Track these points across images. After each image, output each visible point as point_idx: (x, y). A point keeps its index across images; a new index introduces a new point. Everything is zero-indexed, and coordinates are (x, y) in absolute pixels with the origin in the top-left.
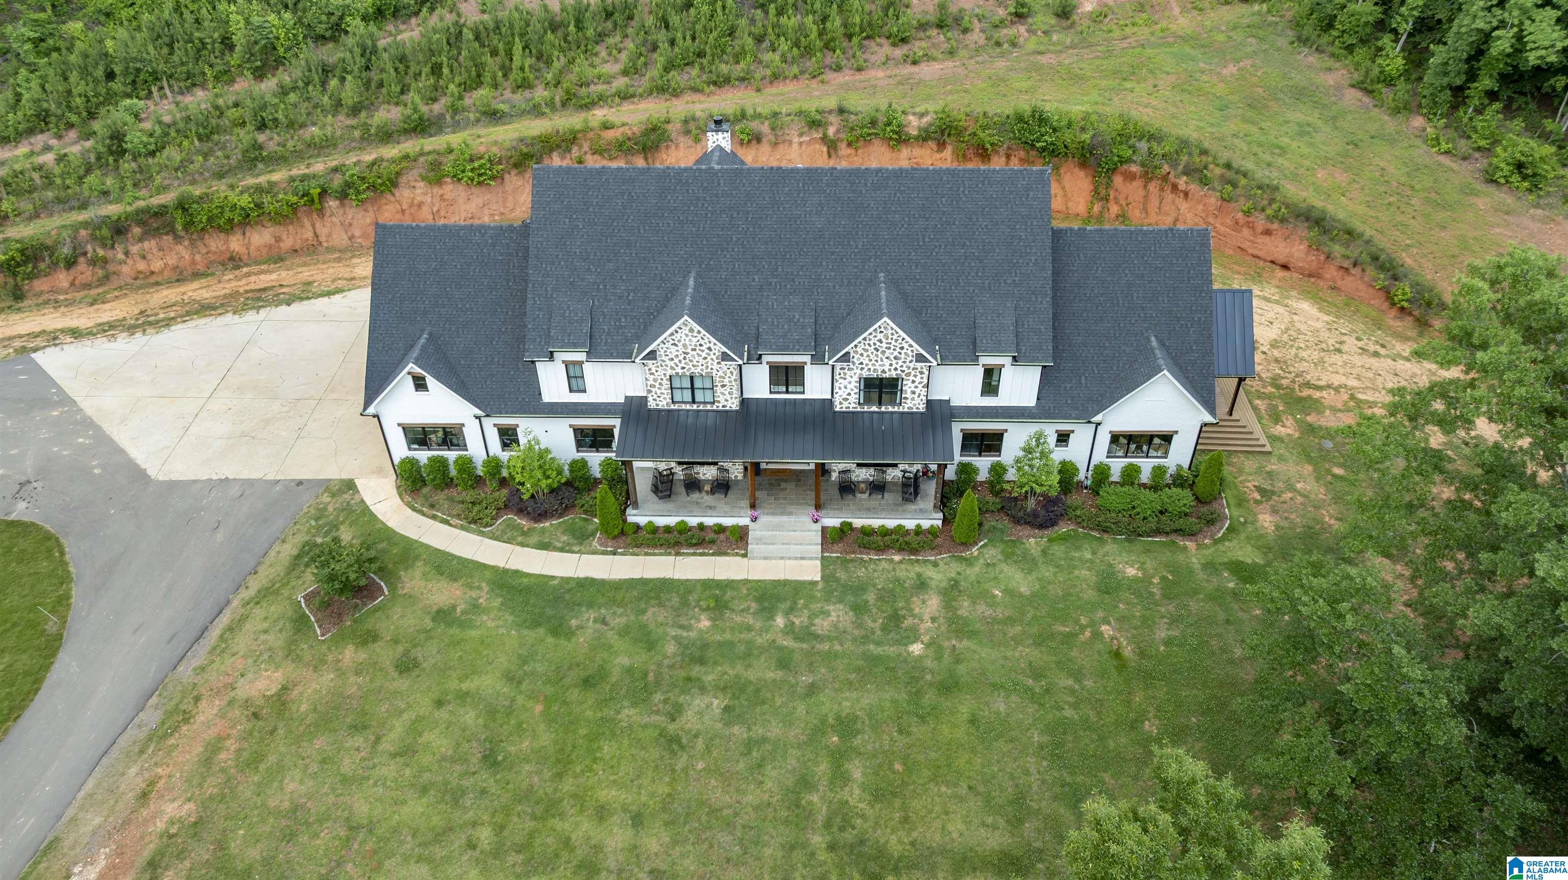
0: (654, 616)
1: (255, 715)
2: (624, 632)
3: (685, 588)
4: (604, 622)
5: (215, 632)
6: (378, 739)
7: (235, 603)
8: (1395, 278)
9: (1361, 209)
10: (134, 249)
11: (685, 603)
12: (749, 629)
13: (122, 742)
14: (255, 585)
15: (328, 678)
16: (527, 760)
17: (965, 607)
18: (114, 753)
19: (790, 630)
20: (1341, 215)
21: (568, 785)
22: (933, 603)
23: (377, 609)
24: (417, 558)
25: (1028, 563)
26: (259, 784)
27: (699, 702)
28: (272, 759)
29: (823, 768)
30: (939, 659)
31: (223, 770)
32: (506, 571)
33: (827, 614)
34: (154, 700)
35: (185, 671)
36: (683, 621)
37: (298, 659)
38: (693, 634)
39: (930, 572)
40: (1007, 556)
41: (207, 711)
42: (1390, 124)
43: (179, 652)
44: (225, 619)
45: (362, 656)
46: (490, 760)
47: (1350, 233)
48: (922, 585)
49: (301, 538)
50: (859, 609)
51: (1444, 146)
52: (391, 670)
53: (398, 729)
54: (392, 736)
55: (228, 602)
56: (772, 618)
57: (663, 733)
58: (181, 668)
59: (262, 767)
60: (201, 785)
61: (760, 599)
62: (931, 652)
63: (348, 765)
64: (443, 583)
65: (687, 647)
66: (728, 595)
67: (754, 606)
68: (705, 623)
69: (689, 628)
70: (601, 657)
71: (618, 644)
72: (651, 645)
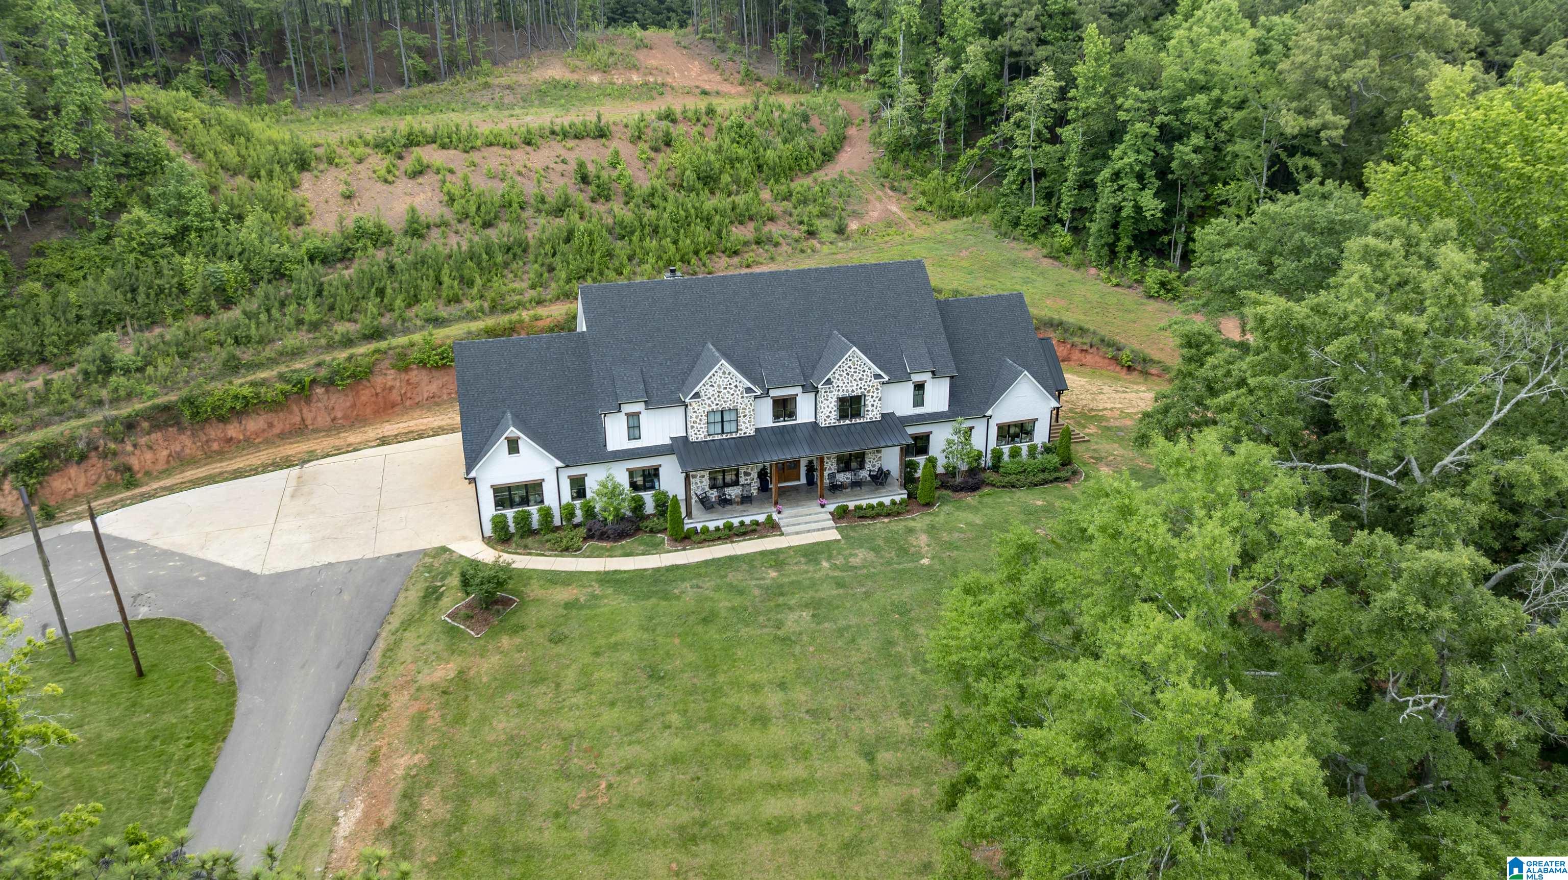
0: (733, 577)
1: (444, 692)
2: (717, 589)
3: (748, 559)
4: (698, 587)
5: (377, 653)
6: (558, 685)
7: (384, 634)
8: (1119, 349)
9: (1082, 317)
10: (143, 441)
11: (753, 567)
12: (807, 572)
13: (331, 734)
14: (395, 621)
15: (495, 659)
16: (682, 671)
17: (945, 536)
18: (328, 743)
19: (835, 567)
20: (1071, 320)
21: (721, 678)
22: (924, 539)
23: (514, 612)
24: (530, 578)
25: (975, 510)
26: (472, 731)
27: (792, 617)
28: (475, 715)
29: (897, 633)
30: (943, 563)
31: (434, 730)
32: (607, 573)
33: (856, 555)
34: (344, 704)
35: (364, 682)
36: (757, 576)
37: (462, 653)
38: (768, 582)
39: (912, 524)
40: (958, 509)
41: (399, 700)
42: (1078, 275)
43: (351, 672)
44: (381, 645)
45: (517, 640)
46: (655, 675)
47: (1081, 329)
48: (911, 531)
49: (422, 585)
50: (876, 550)
51: (1115, 281)
52: (547, 644)
53: (571, 676)
54: (568, 680)
55: (378, 635)
56: (819, 563)
57: (776, 637)
58: (358, 681)
59: (468, 721)
60: (421, 743)
61: (805, 555)
62: (936, 561)
63: (541, 704)
64: (559, 588)
65: (768, 589)
66: (782, 557)
67: (803, 560)
68: (773, 574)
69: (763, 579)
70: (708, 605)
71: (716, 596)
72: (741, 592)
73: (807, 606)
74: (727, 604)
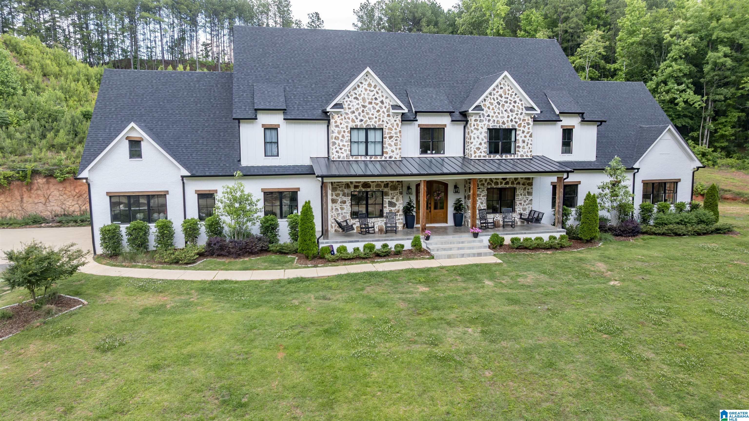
0: (372, 291)
11: (397, 282)
12: (466, 289)
17: (626, 264)
22: (602, 266)
23: (72, 315)
24: (118, 285)
25: (646, 247)
30: (640, 285)
32: (213, 282)
36: (402, 290)
38: (417, 296)
39: (580, 255)
40: (626, 246)
45: (52, 346)
46: (233, 401)
48: (582, 260)
52: (90, 352)
62: (629, 283)
64: (147, 295)
65: (417, 302)
66: (432, 275)
67: (459, 278)
68: (423, 289)
69: (411, 293)
70: (334, 317)
71: (348, 307)
72: (381, 305)
73: (473, 321)
74: (361, 315)
